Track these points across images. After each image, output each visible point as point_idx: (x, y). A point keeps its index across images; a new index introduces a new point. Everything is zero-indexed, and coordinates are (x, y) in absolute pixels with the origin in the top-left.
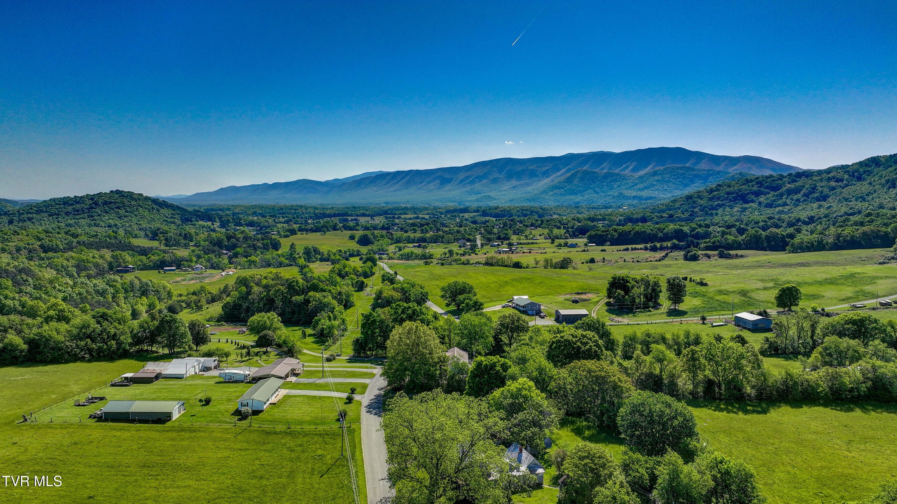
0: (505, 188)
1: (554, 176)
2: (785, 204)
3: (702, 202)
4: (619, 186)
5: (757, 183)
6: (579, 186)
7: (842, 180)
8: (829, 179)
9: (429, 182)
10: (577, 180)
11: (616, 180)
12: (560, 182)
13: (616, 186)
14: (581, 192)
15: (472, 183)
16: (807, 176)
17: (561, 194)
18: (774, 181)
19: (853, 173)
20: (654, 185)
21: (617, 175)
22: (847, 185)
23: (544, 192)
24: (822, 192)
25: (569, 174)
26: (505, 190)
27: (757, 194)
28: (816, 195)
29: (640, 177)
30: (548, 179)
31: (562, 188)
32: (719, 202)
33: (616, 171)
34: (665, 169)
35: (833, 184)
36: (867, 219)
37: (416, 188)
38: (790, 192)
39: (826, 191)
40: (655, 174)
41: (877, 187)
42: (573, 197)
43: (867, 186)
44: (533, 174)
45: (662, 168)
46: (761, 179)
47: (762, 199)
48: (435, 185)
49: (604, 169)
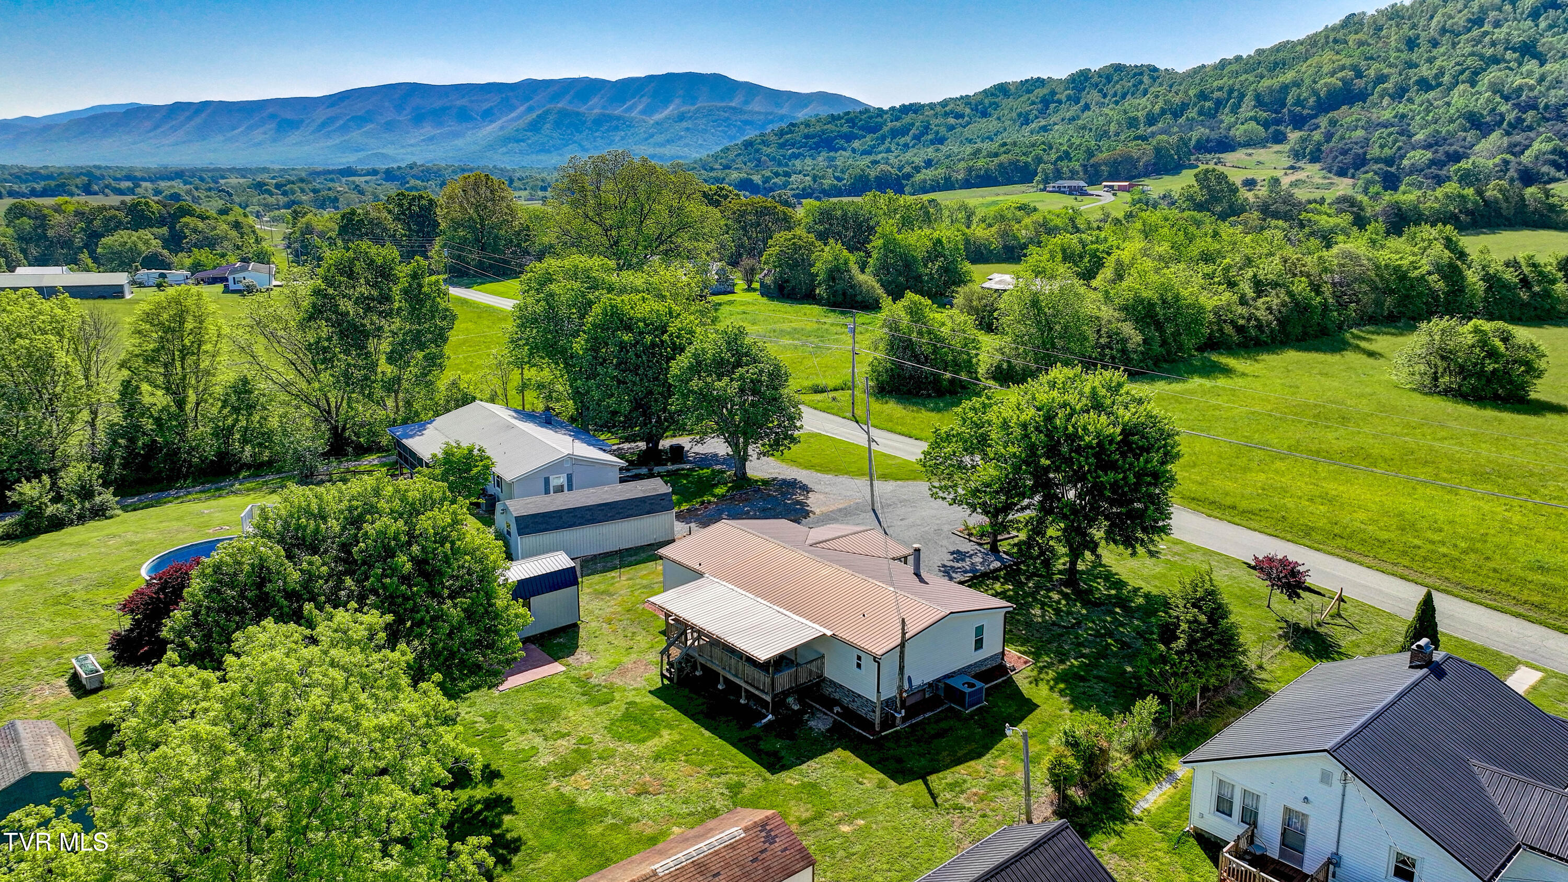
0: (412, 141)
1: (504, 119)
2: (889, 151)
3: (769, 150)
4: (623, 139)
5: (847, 121)
6: (552, 138)
7: (962, 116)
8: (946, 114)
9: (250, 128)
10: (548, 125)
11: (617, 128)
12: (517, 130)
13: (617, 139)
14: (557, 149)
15: (345, 128)
16: (915, 112)
17: (521, 152)
18: (871, 118)
19: (976, 106)
20: (681, 137)
21: (618, 118)
22: (969, 123)
23: (491, 147)
24: (937, 133)
25: (534, 115)
26: (412, 145)
27: (849, 138)
28: (930, 137)
29: (657, 123)
30: (494, 125)
31: (523, 141)
32: (795, 150)
33: (617, 112)
34: (698, 110)
35: (951, 121)
36: (1003, 149)
37: (222, 138)
38: (895, 133)
39: (943, 131)
40: (681, 118)
41: (1007, 123)
42: (543, 157)
43: (995, 122)
44: (464, 116)
45: (693, 108)
46: (852, 115)
47: (856, 144)
48: (265, 133)
49: (594, 107)
